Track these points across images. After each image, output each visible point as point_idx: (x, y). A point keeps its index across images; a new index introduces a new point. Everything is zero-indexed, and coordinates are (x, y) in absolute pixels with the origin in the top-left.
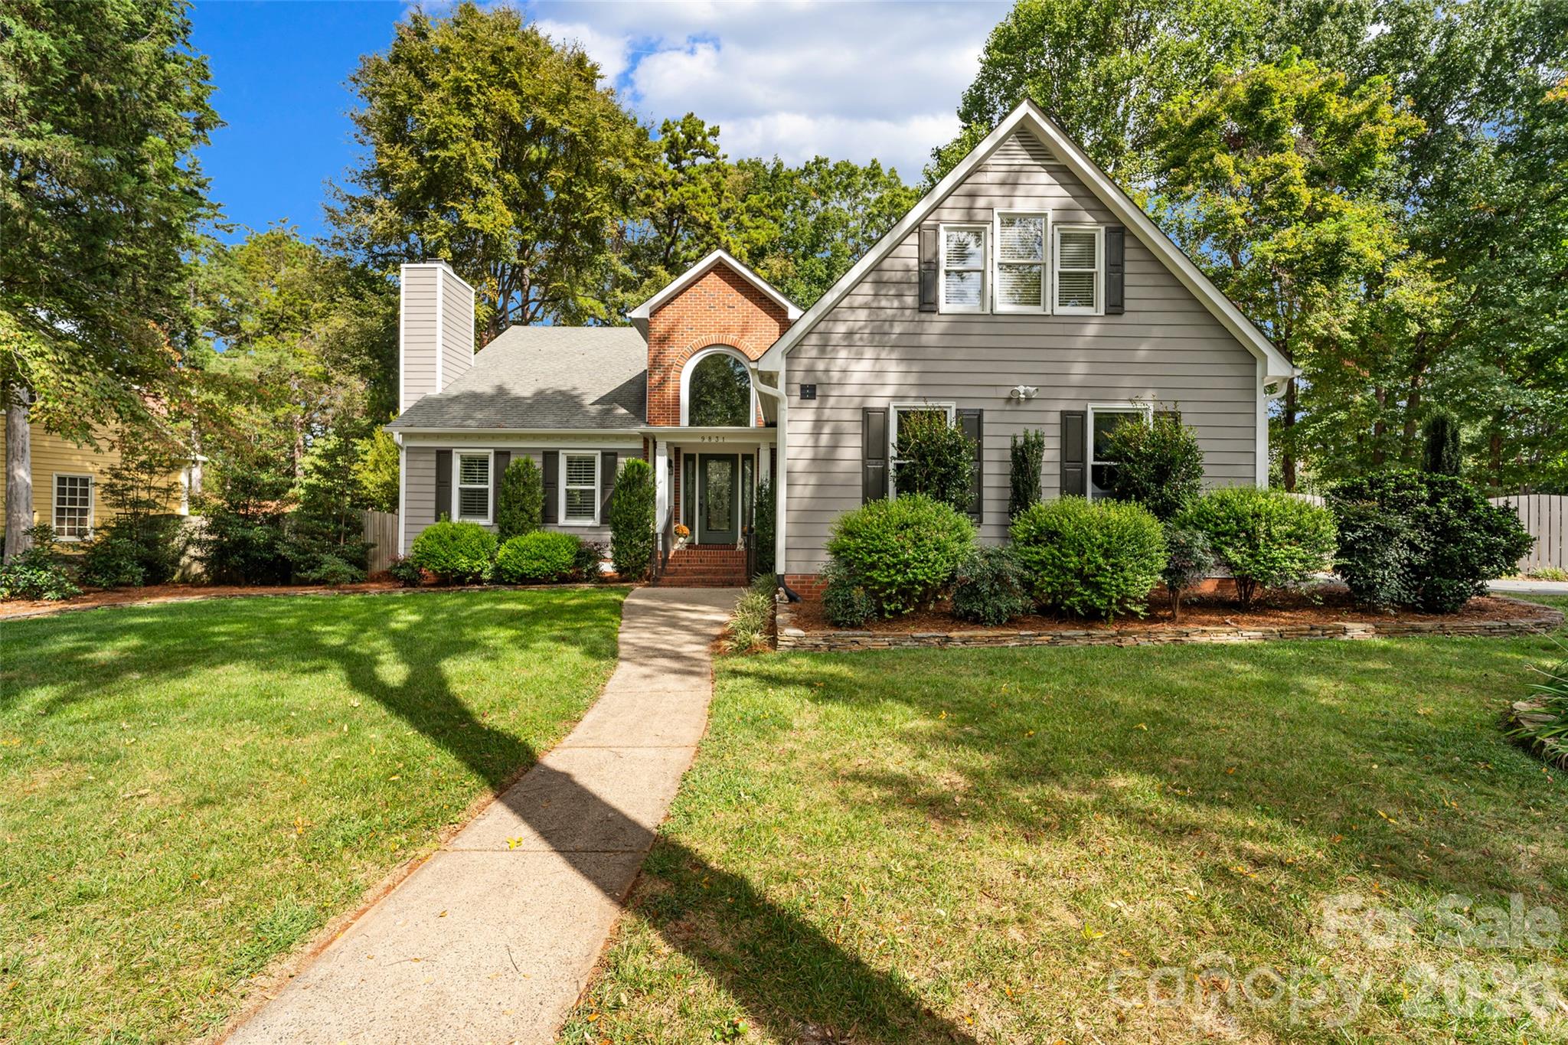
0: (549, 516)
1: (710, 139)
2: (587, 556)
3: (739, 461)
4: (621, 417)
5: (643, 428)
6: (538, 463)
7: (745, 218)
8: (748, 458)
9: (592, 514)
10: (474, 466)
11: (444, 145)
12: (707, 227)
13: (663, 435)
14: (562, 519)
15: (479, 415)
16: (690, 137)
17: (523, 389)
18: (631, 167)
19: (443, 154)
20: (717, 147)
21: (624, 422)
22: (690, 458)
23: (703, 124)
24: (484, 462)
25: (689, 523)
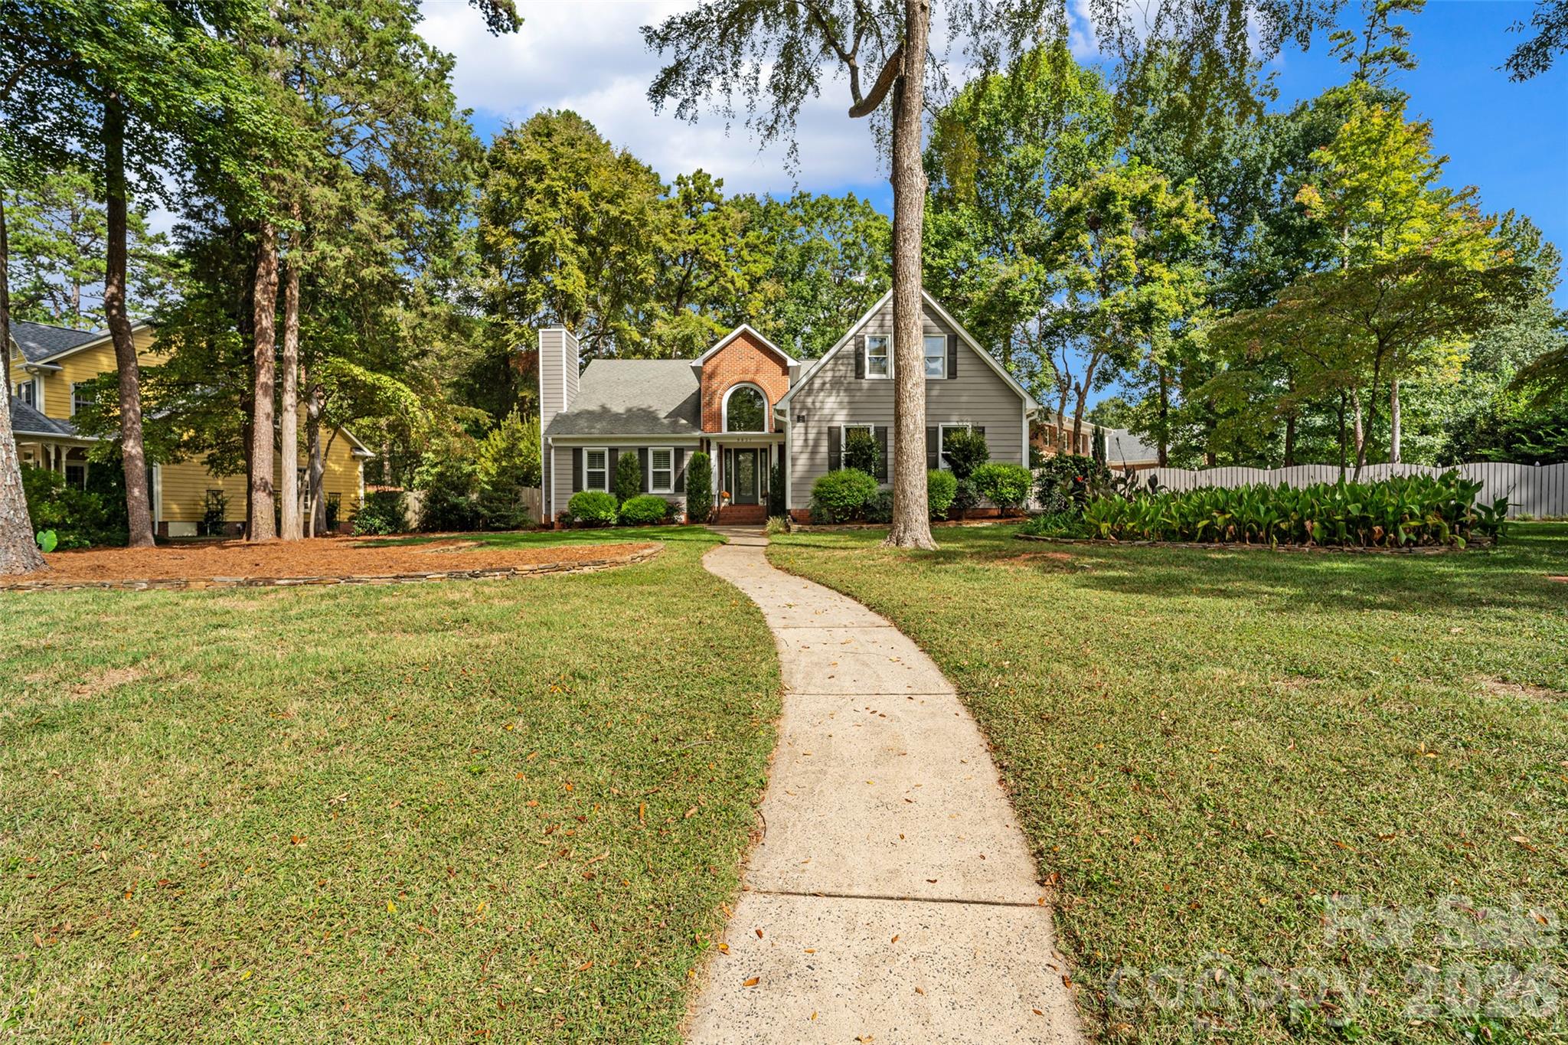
0: (644, 488)
1: (716, 190)
2: (672, 509)
3: (758, 453)
4: (683, 425)
5: (698, 434)
6: (636, 454)
7: (745, 253)
8: (763, 450)
9: (668, 486)
10: (596, 458)
11: (542, 234)
12: (717, 266)
13: (715, 438)
14: (651, 490)
15: (598, 426)
16: (700, 190)
17: (618, 408)
18: (670, 241)
19: (541, 239)
20: (721, 196)
21: (685, 428)
22: (728, 451)
23: (709, 176)
24: (602, 455)
25: (728, 489)
